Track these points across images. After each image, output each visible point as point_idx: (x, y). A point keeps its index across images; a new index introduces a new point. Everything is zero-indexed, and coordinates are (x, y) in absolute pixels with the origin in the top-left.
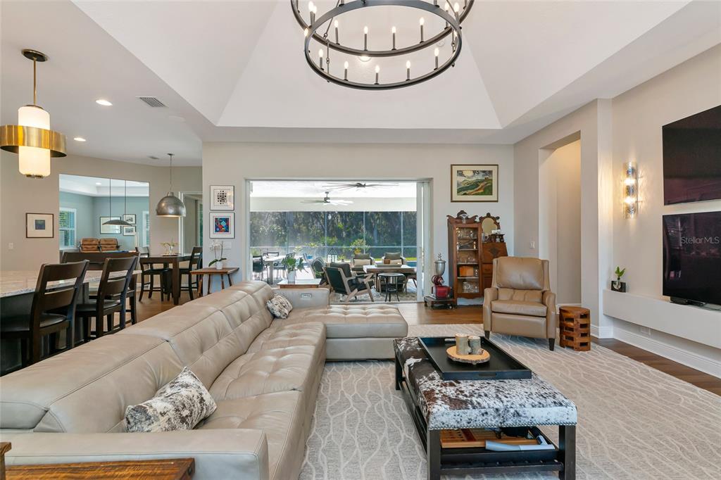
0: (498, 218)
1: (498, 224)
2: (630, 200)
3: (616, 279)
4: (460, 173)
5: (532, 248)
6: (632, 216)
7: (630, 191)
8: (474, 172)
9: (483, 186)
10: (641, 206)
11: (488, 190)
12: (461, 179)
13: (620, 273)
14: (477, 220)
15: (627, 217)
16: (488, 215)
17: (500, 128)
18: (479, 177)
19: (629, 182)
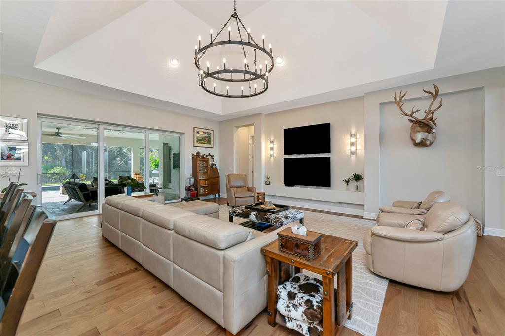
0: (213, 156)
1: (213, 159)
2: (272, 152)
3: (267, 180)
4: (198, 132)
5: (230, 170)
6: (272, 158)
7: (272, 149)
8: (204, 132)
9: (207, 140)
10: (275, 155)
11: (209, 142)
12: (198, 135)
13: (268, 178)
14: (205, 156)
15: (270, 158)
16: (209, 154)
17: (221, 114)
18: (206, 135)
19: (272, 145)
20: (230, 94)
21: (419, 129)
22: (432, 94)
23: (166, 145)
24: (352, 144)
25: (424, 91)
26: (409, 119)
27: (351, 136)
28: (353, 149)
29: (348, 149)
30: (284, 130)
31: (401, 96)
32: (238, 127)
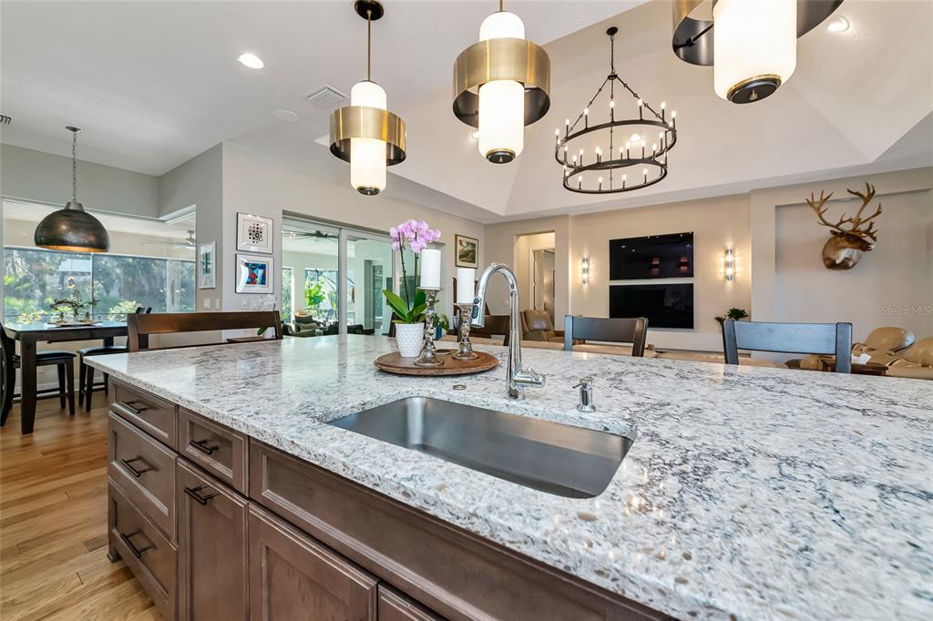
2: (585, 276)
4: (460, 243)
6: (586, 285)
7: (585, 271)
8: (467, 243)
9: (471, 256)
10: (592, 280)
11: (473, 259)
12: (461, 248)
15: (583, 285)
17: (503, 214)
18: (470, 248)
19: (585, 266)
20: (583, 188)
21: (846, 244)
22: (861, 196)
23: (368, 263)
24: (727, 265)
25: (849, 191)
26: (831, 231)
27: (727, 252)
28: (730, 271)
29: (721, 271)
30: (611, 241)
31: (824, 197)
32: (519, 235)
